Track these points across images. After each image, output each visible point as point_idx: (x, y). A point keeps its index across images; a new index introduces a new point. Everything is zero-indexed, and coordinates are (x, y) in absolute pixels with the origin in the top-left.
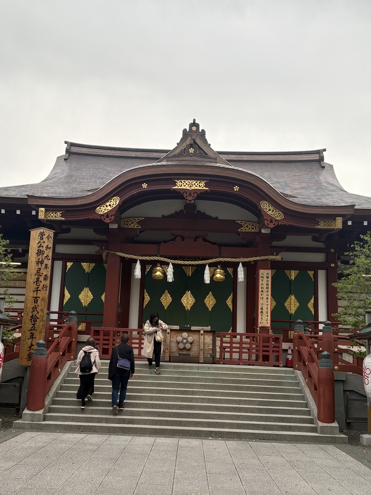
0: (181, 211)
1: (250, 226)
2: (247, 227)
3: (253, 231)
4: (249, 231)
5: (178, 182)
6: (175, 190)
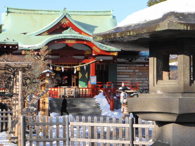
0: (65, 47)
1: (88, 52)
2: (87, 52)
3: (89, 53)
4: (88, 54)
5: (67, 40)
6: (65, 43)
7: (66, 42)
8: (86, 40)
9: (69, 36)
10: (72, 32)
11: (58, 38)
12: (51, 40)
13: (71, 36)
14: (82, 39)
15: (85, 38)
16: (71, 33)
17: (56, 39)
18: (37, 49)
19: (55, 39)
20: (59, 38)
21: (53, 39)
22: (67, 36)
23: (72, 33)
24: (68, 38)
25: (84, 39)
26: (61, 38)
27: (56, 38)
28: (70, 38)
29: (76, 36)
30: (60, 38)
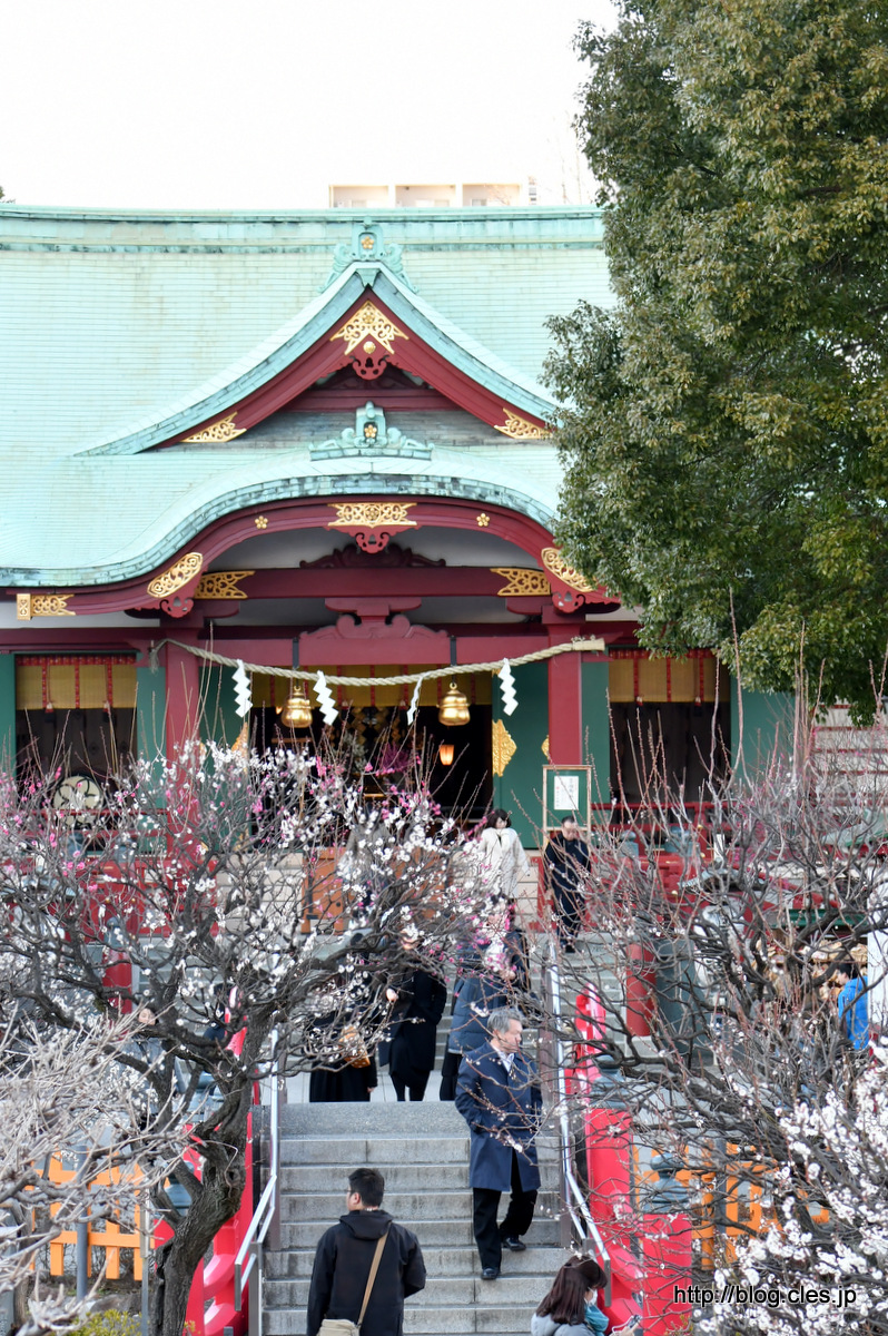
1: (527, 582)
2: (520, 582)
3: (536, 592)
4: (527, 593)
5: (342, 509)
6: (334, 529)
7: (338, 523)
8: (490, 499)
9: (359, 478)
10: (385, 446)
11: (274, 497)
12: (226, 511)
13: (372, 475)
14: (456, 493)
15: (478, 491)
16: (371, 451)
17: (264, 499)
18: (121, 578)
19: (253, 502)
20: (281, 497)
21: (237, 506)
22: (343, 477)
23: (383, 455)
24: (349, 491)
25: (474, 497)
26: (296, 494)
27: (259, 493)
28: (366, 488)
29: (408, 477)
30: (287, 495)
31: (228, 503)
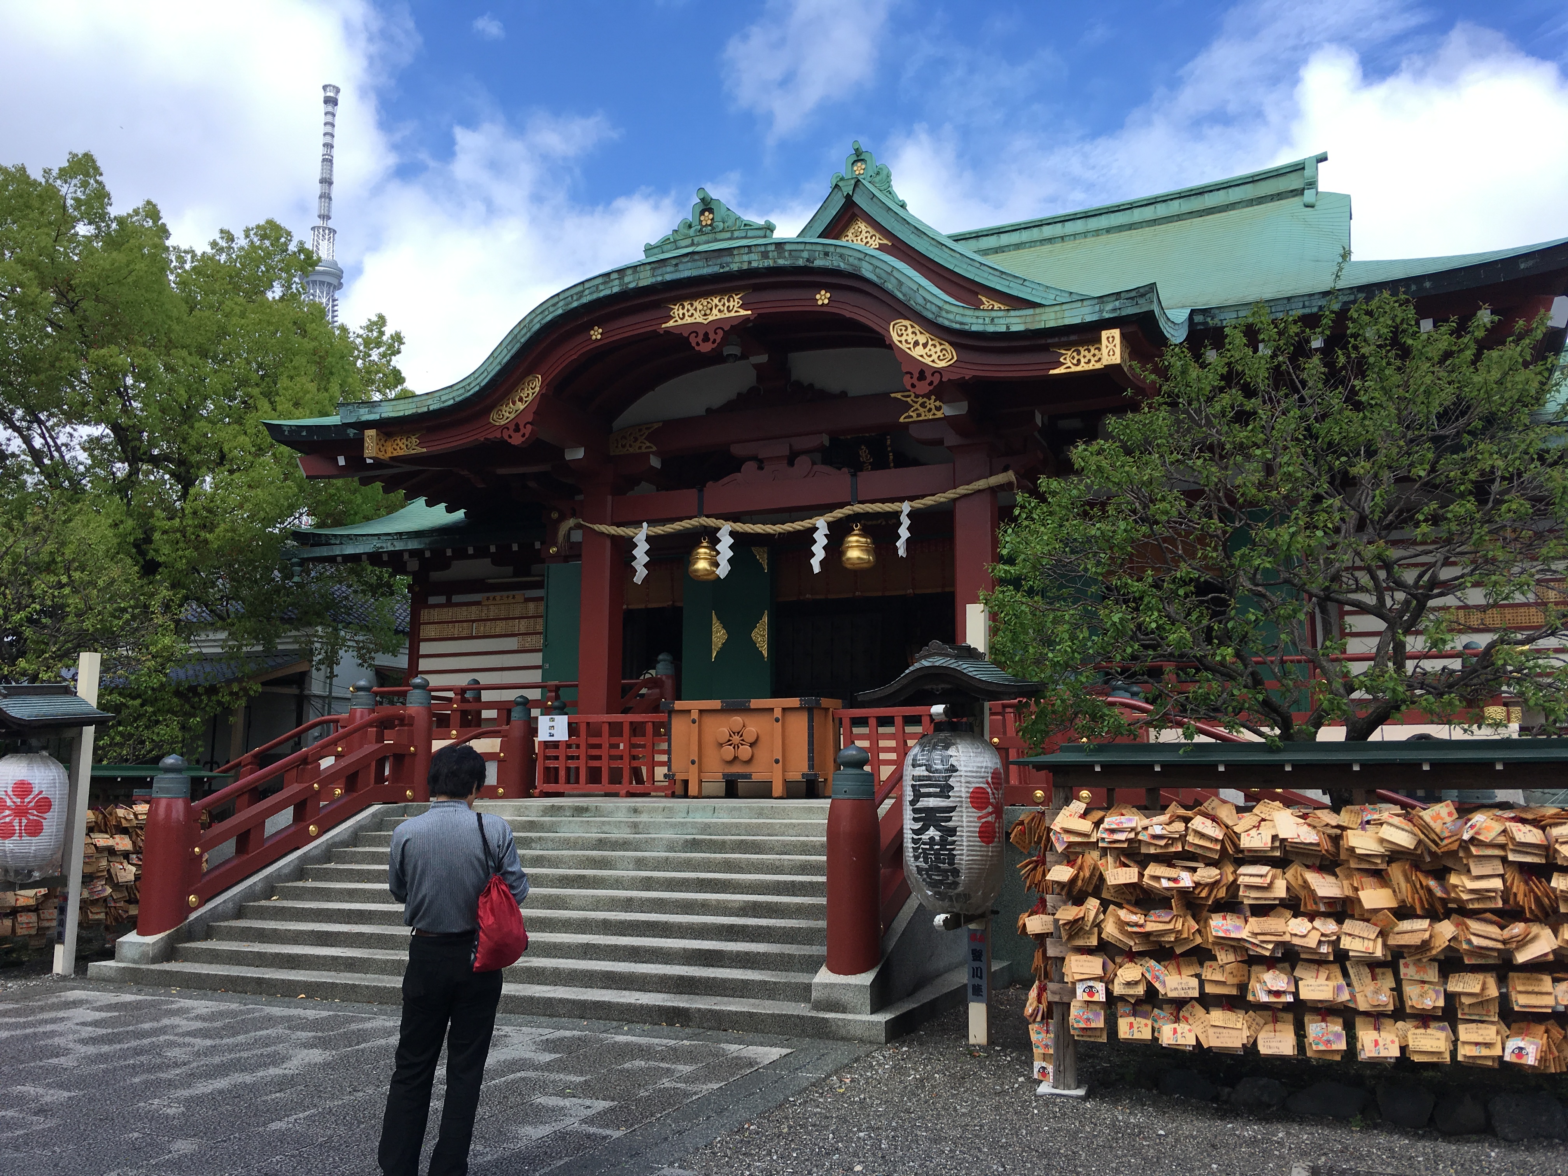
5: (675, 308)
8: (818, 263)
9: (678, 260)
10: (720, 232)
11: (595, 296)
12: (549, 318)
14: (781, 262)
15: (805, 255)
16: (704, 238)
17: (585, 300)
19: (575, 304)
20: (602, 294)
21: (560, 311)
22: (663, 263)
24: (668, 277)
26: (616, 290)
27: (580, 294)
30: (608, 292)
31: (551, 309)
